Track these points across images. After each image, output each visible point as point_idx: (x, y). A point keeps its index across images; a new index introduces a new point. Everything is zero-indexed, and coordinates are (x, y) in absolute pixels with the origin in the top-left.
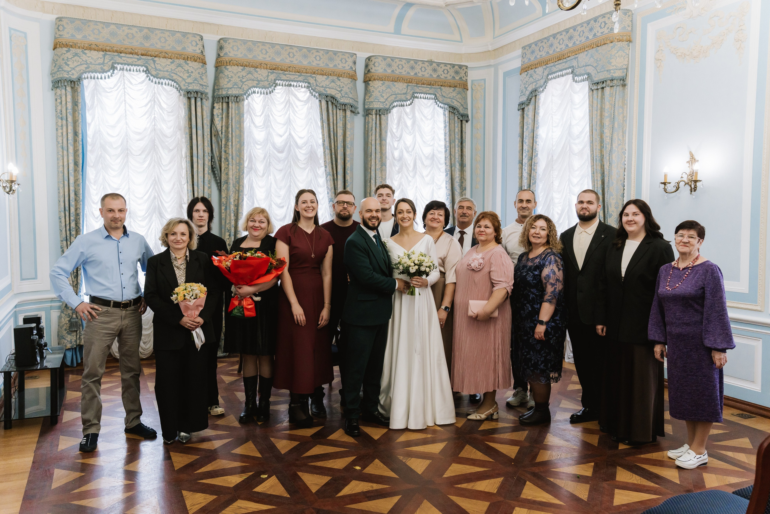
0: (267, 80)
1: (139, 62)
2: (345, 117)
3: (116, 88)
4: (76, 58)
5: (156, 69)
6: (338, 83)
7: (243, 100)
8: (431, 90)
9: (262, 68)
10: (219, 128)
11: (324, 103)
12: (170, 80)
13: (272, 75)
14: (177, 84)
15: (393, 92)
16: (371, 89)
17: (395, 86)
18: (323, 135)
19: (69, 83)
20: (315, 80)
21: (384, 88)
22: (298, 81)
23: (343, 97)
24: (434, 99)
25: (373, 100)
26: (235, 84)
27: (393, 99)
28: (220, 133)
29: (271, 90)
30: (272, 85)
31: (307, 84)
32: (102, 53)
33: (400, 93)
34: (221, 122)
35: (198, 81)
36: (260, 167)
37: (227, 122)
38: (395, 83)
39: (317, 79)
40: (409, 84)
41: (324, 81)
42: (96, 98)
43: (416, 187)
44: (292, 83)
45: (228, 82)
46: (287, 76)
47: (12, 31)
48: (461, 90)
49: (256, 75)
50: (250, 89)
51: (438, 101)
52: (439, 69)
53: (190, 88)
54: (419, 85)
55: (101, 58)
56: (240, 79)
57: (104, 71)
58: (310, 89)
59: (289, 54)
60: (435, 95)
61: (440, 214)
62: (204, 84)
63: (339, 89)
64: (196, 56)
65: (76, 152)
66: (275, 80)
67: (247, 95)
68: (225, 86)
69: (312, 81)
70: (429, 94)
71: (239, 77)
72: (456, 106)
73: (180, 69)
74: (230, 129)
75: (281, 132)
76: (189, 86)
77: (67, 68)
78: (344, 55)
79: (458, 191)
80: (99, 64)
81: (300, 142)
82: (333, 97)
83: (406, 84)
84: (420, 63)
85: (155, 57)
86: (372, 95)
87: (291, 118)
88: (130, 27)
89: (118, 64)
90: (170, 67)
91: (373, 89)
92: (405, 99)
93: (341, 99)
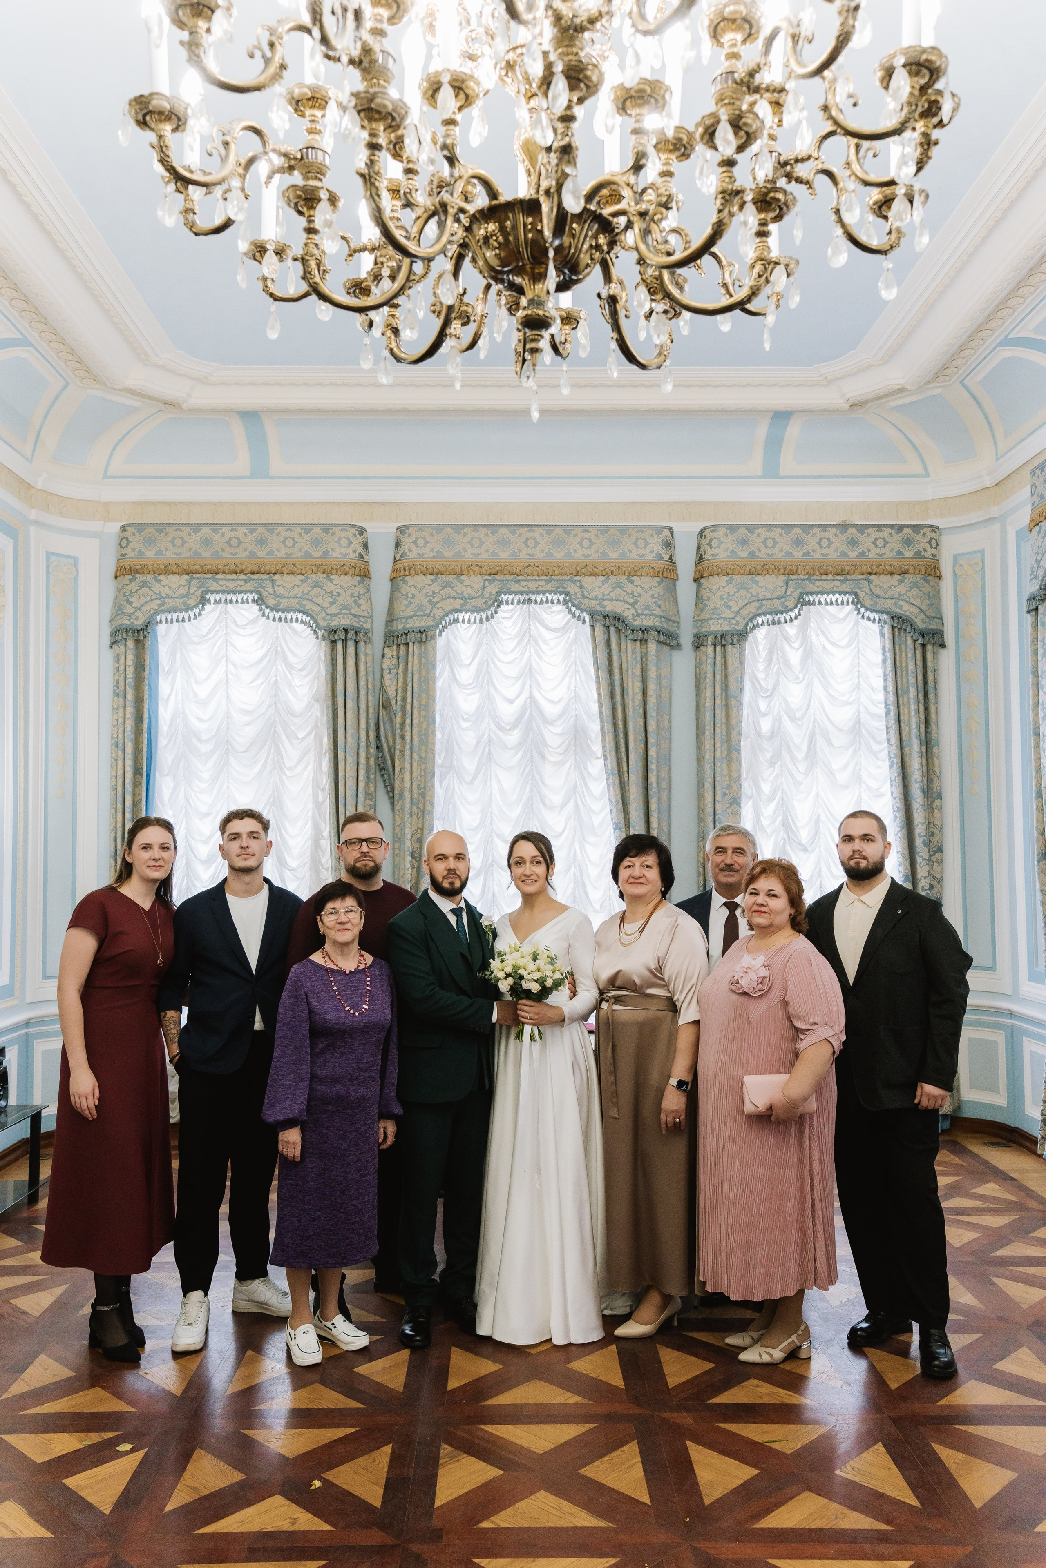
0: (482, 596)
1: (248, 586)
2: (644, 656)
3: (211, 636)
4: (145, 590)
5: (276, 596)
6: (630, 588)
7: (433, 637)
8: (845, 585)
9: (471, 573)
10: (391, 692)
11: (599, 629)
12: (300, 612)
13: (493, 585)
14: (312, 618)
15: (752, 595)
16: (705, 594)
17: (757, 583)
18: (599, 695)
19: (130, 634)
20: (581, 587)
21: (731, 589)
22: (544, 593)
23: (638, 615)
24: (853, 602)
25: (707, 617)
26: (420, 608)
27: (754, 610)
28: (393, 702)
29: (489, 613)
30: (493, 605)
31: (563, 596)
32: (186, 577)
33: (769, 596)
34: (395, 682)
35: (349, 610)
36: (469, 764)
37: (405, 682)
38: (758, 578)
39: (583, 584)
40: (791, 577)
41: (599, 587)
42: (179, 654)
43: (818, 795)
44: (533, 597)
45: (407, 606)
46: (523, 583)
47: (52, 558)
48: (919, 578)
49: (459, 588)
50: (447, 615)
51: (863, 606)
52: (863, 538)
53: (335, 623)
54: (815, 577)
55: (184, 586)
56: (427, 599)
57: (188, 608)
58: (570, 604)
59: (526, 543)
60: (856, 594)
61: (647, 863)
62: (362, 614)
63: (631, 601)
64: (348, 564)
65: (137, 751)
66: (498, 594)
67: (441, 626)
68: (402, 614)
69: (573, 589)
70: (840, 593)
71: (426, 595)
72: (908, 614)
73: (317, 590)
74: (409, 694)
75: (511, 693)
76: (332, 621)
77: (129, 609)
78: (642, 532)
79: (918, 800)
80: (181, 597)
81: (551, 710)
82: (618, 618)
83: (784, 578)
84: (816, 530)
85: (275, 574)
86: (705, 605)
87: (534, 664)
88: (234, 527)
89: (212, 592)
90: (301, 589)
91: (708, 595)
92: (780, 609)
93: (634, 620)
